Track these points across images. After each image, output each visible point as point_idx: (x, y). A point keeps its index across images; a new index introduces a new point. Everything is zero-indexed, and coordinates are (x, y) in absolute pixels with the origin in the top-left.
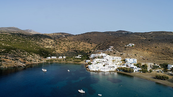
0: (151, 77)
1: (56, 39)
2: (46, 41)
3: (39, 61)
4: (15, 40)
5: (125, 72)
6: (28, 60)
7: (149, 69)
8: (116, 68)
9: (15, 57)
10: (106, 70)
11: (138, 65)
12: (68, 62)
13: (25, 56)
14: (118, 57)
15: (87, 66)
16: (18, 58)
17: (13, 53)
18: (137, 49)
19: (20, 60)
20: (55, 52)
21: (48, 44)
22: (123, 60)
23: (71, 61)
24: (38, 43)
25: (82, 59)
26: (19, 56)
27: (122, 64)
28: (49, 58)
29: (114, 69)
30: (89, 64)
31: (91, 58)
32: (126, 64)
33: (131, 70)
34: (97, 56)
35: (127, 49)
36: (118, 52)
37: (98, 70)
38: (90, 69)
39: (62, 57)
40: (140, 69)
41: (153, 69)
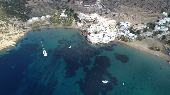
8: (115, 36)
14: (112, 21)
27: (119, 30)
28: (31, 21)
29: (114, 38)
30: (85, 31)
31: (82, 19)
32: (122, 30)
33: (130, 40)
34: (89, 19)
35: (116, 4)
36: (109, 11)
37: (99, 42)
38: (91, 40)
39: (45, 16)
40: (136, 36)
41: (144, 32)
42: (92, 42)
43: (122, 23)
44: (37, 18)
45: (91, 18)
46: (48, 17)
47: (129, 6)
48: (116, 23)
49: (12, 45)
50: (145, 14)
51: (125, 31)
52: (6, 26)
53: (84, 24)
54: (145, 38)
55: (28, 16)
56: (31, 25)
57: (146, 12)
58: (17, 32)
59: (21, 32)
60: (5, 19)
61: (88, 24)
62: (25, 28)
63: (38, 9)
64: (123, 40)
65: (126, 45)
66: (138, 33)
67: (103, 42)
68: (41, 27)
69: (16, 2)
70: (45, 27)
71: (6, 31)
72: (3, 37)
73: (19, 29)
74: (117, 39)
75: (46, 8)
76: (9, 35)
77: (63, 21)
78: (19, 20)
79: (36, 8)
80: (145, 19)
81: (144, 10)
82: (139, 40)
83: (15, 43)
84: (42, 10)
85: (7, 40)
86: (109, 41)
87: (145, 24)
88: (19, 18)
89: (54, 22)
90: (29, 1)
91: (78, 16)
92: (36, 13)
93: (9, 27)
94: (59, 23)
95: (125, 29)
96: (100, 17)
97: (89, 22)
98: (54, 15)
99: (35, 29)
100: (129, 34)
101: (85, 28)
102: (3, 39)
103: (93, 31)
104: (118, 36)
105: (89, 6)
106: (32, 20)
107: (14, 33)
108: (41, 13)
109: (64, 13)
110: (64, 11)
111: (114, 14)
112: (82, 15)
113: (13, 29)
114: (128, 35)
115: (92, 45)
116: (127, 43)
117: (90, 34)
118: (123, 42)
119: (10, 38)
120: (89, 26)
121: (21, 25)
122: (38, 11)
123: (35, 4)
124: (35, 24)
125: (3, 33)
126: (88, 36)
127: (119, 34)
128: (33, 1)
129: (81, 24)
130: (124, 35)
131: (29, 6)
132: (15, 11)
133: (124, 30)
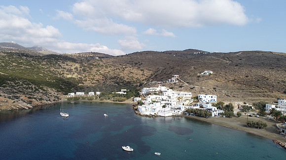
0: (240, 125)
1: (84, 63)
2: (66, 66)
4: (14, 64)
5: (198, 116)
7: (236, 111)
8: (183, 109)
10: (168, 113)
11: (219, 106)
12: (105, 101)
13: (30, 91)
14: (186, 93)
15: (136, 107)
16: (18, 95)
17: (10, 86)
18: (216, 79)
19: (22, 98)
20: (82, 84)
21: (70, 71)
22: (194, 98)
23: (109, 99)
24: (52, 69)
25: (127, 97)
27: (194, 103)
28: (72, 94)
29: (181, 112)
31: (143, 94)
32: (199, 104)
33: (207, 113)
34: (152, 91)
35: (201, 79)
36: (187, 84)
37: (154, 114)
38: (140, 112)
39: (95, 92)
40: (222, 112)
41: (243, 111)
44: (83, 93)
48: (191, 96)
49: (26, 108)
51: (204, 104)
52: (34, 90)
53: (144, 98)
58: (44, 98)
59: (50, 100)
62: (58, 99)
66: (227, 107)
67: (160, 114)
68: (81, 100)
71: (29, 93)
73: (50, 97)
74: (186, 113)
76: (30, 98)
78: (58, 91)
81: (250, 88)
83: (31, 107)
91: (140, 92)
93: (37, 91)
102: (19, 99)
106: (75, 94)
107: (40, 98)
110: (125, 90)
111: (192, 87)
116: (202, 119)
119: (29, 101)
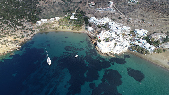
3: (31, 34)
6: (19, 37)
9: (2, 37)
12: (66, 29)
18: (142, 8)
20: (39, 5)
22: (132, 31)
26: (6, 34)
27: (133, 38)
28: (39, 22)
29: (127, 48)
30: (95, 38)
31: (92, 24)
32: (137, 39)
33: (146, 52)
34: (100, 23)
35: (132, 8)
36: (123, 15)
37: (110, 52)
38: (100, 49)
39: (54, 18)
40: (153, 47)
41: (163, 42)
42: (102, 52)
43: (137, 31)
44: (46, 20)
45: (102, 23)
46: (57, 18)
47: (147, 10)
48: (130, 30)
49: (17, 49)
50: (165, 20)
51: (141, 40)
52: (13, 27)
53: (95, 29)
54: (164, 50)
55: (38, 17)
56: (39, 27)
57: (167, 19)
58: (24, 35)
59: (28, 34)
60: (14, 20)
61: (98, 29)
62: (33, 31)
63: (48, 10)
64: (138, 51)
65: (141, 58)
66: (156, 43)
67: (114, 52)
68: (50, 30)
69: (27, 2)
70: (53, 29)
71: (13, 33)
72: (9, 40)
73: (27, 31)
74: (131, 49)
75: (57, 9)
76: (15, 38)
77: (72, 24)
78: (28, 21)
79: (47, 8)
80: (165, 26)
81: (164, 16)
82: (157, 52)
83: (20, 47)
84: (53, 11)
85: (12, 43)
86: (121, 52)
87: (165, 33)
88: (28, 19)
89: (63, 25)
90: (41, 1)
91: (88, 20)
92: (46, 14)
93: (16, 29)
94: (68, 26)
95: (141, 37)
96: (113, 23)
97: (100, 28)
98: (63, 17)
99: (43, 31)
100: (145, 44)
101: (95, 34)
102: (9, 42)
103: (103, 38)
104: (132, 46)
105: (101, 9)
106: (41, 21)
107: (21, 35)
108: (51, 15)
109: (75, 15)
110: (75, 13)
111: (128, 19)
112: (93, 19)
113: (20, 31)
114: (145, 46)
115: (101, 54)
116: (143, 55)
117: (100, 41)
118: (137, 53)
119: (16, 41)
120: (99, 33)
121: (29, 27)
122: (49, 12)
123: (47, 5)
124: (43, 26)
125: (9, 35)
126: (98, 43)
127: (134, 43)
128: (44, 2)
129: (91, 29)
130: (139, 46)
131: (40, 7)
132: (26, 11)
133: (139, 39)
